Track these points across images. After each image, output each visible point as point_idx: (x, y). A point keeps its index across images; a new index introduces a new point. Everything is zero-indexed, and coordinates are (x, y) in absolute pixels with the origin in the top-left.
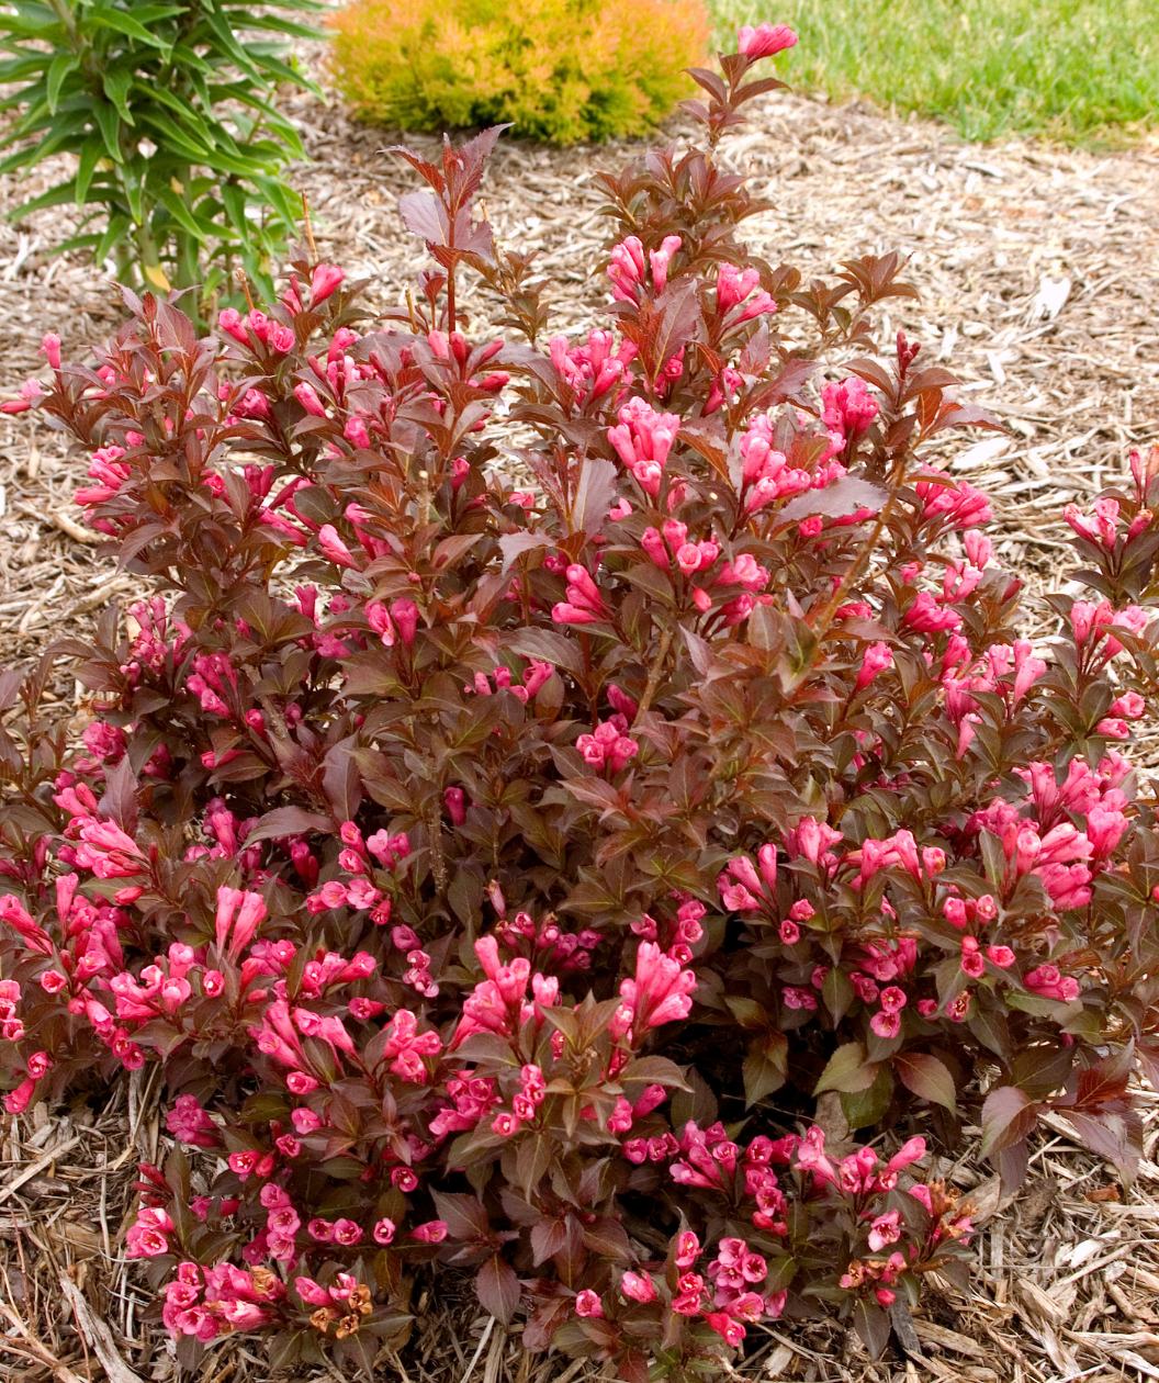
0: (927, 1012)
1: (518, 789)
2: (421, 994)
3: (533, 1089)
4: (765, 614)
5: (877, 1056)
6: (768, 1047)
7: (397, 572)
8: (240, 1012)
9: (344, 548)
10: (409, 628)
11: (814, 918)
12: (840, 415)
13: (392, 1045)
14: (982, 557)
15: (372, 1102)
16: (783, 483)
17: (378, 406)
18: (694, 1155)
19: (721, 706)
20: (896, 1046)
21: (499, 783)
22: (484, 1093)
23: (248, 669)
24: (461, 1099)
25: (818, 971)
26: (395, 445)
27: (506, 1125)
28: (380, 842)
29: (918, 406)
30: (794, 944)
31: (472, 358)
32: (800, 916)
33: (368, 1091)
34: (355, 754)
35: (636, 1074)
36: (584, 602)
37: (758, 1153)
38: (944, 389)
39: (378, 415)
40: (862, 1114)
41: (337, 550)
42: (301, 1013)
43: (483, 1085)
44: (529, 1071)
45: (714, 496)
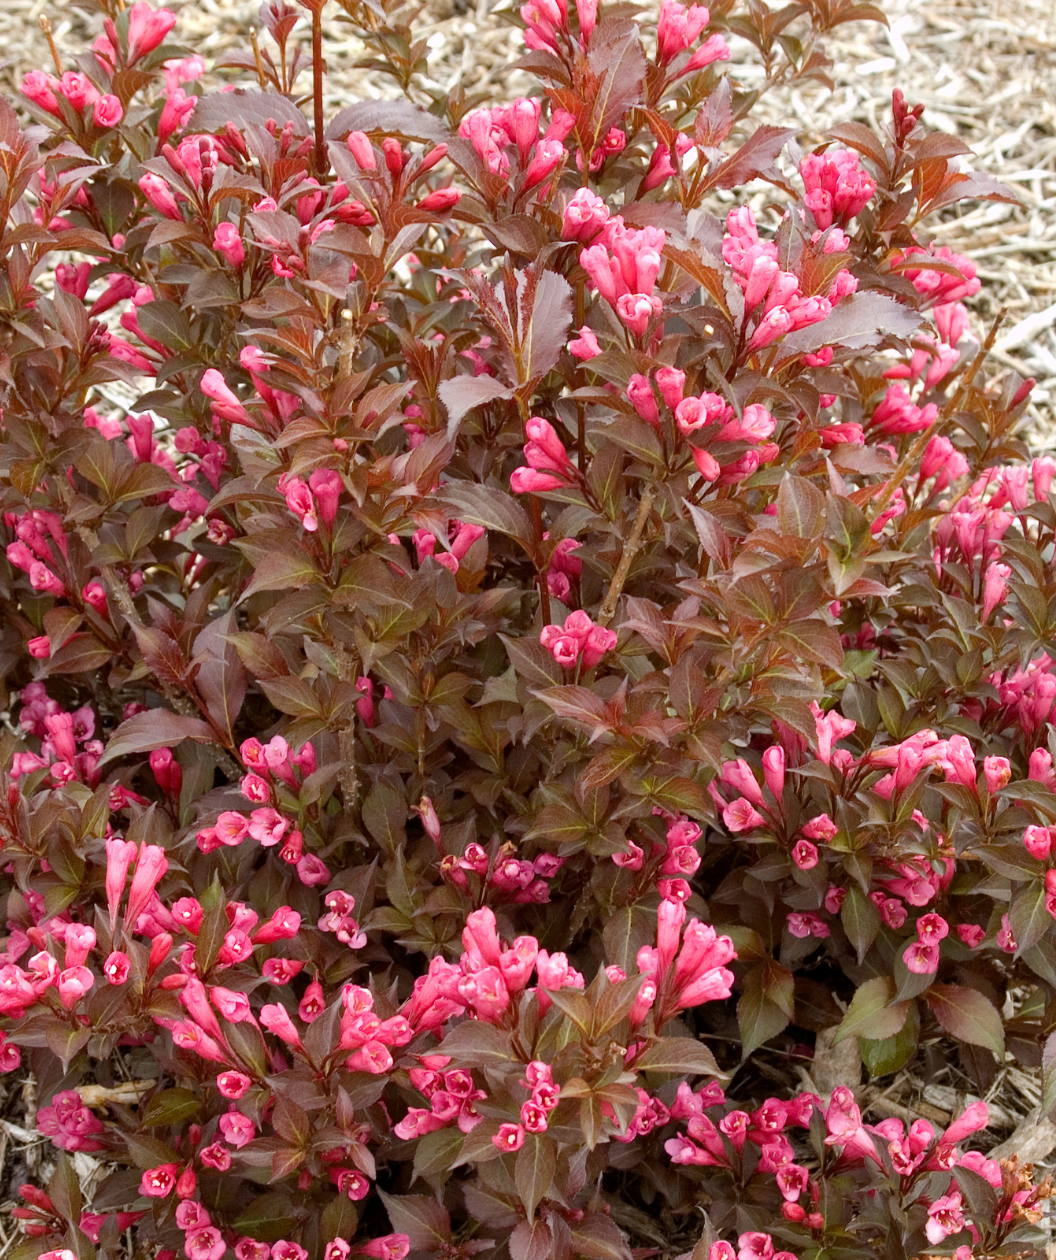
0: (972, 942)
1: (453, 686)
2: (345, 945)
3: (544, 1093)
4: (796, 487)
5: (907, 992)
6: (767, 983)
7: (315, 438)
8: (148, 999)
9: (234, 400)
10: (332, 504)
11: (835, 837)
12: (828, 198)
13: (354, 1037)
14: (955, 330)
15: (320, 1102)
16: (798, 313)
17: (296, 237)
18: (694, 1127)
19: (746, 605)
20: (930, 981)
21: (429, 677)
22: (463, 1087)
23: (85, 533)
24: (436, 1095)
25: (832, 893)
26: (316, 284)
27: (511, 1138)
28: (277, 754)
29: (915, 180)
30: (810, 871)
31: (408, 167)
32: (819, 835)
33: (312, 1085)
34: (234, 640)
35: (657, 1061)
36: (548, 462)
37: (770, 1118)
38: (949, 161)
39: (296, 248)
40: (883, 1058)
41: (226, 403)
42: (221, 993)
43: (462, 1078)
44: (535, 1071)
45: (709, 329)
